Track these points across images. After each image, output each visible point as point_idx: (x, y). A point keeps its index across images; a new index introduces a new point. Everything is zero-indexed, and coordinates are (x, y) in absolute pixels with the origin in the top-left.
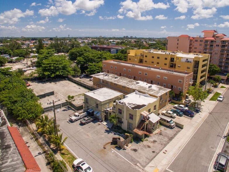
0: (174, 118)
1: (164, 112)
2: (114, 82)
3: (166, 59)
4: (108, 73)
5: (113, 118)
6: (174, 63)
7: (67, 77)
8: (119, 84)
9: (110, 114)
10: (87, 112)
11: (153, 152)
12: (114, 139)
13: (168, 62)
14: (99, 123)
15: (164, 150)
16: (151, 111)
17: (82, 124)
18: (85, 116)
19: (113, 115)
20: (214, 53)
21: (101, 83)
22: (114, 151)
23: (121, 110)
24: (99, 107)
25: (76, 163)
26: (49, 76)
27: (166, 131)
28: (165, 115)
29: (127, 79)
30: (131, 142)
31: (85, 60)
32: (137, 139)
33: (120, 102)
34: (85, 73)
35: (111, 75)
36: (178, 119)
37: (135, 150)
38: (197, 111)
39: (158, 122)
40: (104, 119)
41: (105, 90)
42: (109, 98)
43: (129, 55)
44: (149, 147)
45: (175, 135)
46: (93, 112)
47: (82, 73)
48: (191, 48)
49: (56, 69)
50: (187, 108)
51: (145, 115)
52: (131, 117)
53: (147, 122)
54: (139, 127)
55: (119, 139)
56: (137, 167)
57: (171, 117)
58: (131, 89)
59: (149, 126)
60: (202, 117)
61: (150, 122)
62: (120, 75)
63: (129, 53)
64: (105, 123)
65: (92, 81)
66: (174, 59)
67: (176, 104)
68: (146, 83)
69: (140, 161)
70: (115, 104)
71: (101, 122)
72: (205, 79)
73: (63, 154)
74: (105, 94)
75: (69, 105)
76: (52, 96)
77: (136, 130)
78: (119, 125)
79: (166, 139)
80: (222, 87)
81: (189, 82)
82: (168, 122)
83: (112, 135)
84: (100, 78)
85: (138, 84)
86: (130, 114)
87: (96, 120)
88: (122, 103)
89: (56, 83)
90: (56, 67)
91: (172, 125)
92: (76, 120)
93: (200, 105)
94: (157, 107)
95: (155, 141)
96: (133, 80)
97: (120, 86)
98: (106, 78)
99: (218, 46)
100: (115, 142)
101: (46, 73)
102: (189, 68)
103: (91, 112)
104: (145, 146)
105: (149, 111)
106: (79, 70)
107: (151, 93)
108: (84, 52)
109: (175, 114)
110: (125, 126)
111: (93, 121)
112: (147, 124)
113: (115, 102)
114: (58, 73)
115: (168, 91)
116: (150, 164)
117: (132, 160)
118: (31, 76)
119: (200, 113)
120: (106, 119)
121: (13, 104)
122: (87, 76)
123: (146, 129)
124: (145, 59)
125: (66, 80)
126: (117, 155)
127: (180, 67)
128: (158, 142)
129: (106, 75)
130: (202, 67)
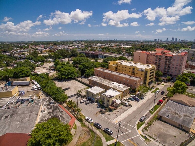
0: (129, 102)
1: (125, 99)
2: (101, 83)
3: (130, 69)
4: (97, 76)
5: (100, 101)
6: (134, 71)
7: (74, 78)
8: (103, 84)
9: (99, 99)
10: (88, 98)
11: (117, 115)
12: (101, 110)
13: (131, 70)
14: (94, 103)
15: (121, 115)
16: (117, 99)
17: (86, 104)
18: (87, 101)
19: (100, 100)
20: (161, 63)
21: (94, 83)
22: (101, 115)
23: (104, 98)
24: (94, 96)
25: (86, 118)
26: (64, 78)
27: (124, 108)
28: (125, 100)
29: (108, 80)
30: (108, 112)
31: (84, 66)
32: (111, 110)
33: (103, 94)
34: (84, 75)
35: (99, 78)
36: (131, 102)
37: (109, 115)
38: (142, 99)
39: (120, 103)
40: (96, 102)
41: (96, 88)
42: (99, 92)
43: (109, 64)
44: (115, 113)
45: (127, 109)
46: (91, 99)
47: (82, 75)
48: (148, 59)
49: (69, 74)
50: (137, 97)
51: (114, 100)
52: (108, 101)
53: (115, 103)
54: (111, 105)
55: (103, 110)
56: (109, 120)
57: (128, 101)
58: (109, 87)
59: (116, 105)
60: (143, 102)
61: (117, 103)
62: (104, 78)
63: (110, 64)
64: (97, 104)
65: (88, 81)
66: (134, 69)
67: (132, 94)
68: (117, 83)
69: (111, 118)
70: (101, 95)
71: (95, 103)
72: (153, 80)
73: (81, 115)
74: (97, 90)
75: (78, 95)
76: (69, 90)
77: (110, 107)
78: (103, 104)
79: (123, 111)
80: (163, 85)
81: (141, 83)
82: (125, 103)
83: (100, 109)
84: (93, 80)
85: (113, 84)
86: (108, 100)
87: (92, 102)
88: (104, 95)
89: (68, 82)
90: (68, 73)
91: (127, 105)
92: (83, 102)
93: (145, 95)
94: (121, 97)
95: (118, 112)
96: (111, 81)
97: (104, 85)
98: (96, 80)
99: (164, 59)
100: (101, 111)
101: (63, 77)
102: (142, 75)
103: (90, 98)
104: (113, 113)
105: (116, 98)
106: (80, 73)
107: (119, 89)
108: (82, 61)
109: (130, 100)
110: (105, 105)
111: (91, 103)
112: (115, 104)
113: (101, 94)
114: (69, 76)
115: (128, 88)
116: (115, 119)
117: (108, 118)
118: (53, 77)
119: (143, 100)
120: (97, 102)
121: (55, 95)
122: (85, 77)
123: (115, 106)
124: (118, 68)
125: (74, 80)
126: (102, 116)
127: (137, 74)
128: (120, 112)
129: (96, 78)
130: (150, 74)
